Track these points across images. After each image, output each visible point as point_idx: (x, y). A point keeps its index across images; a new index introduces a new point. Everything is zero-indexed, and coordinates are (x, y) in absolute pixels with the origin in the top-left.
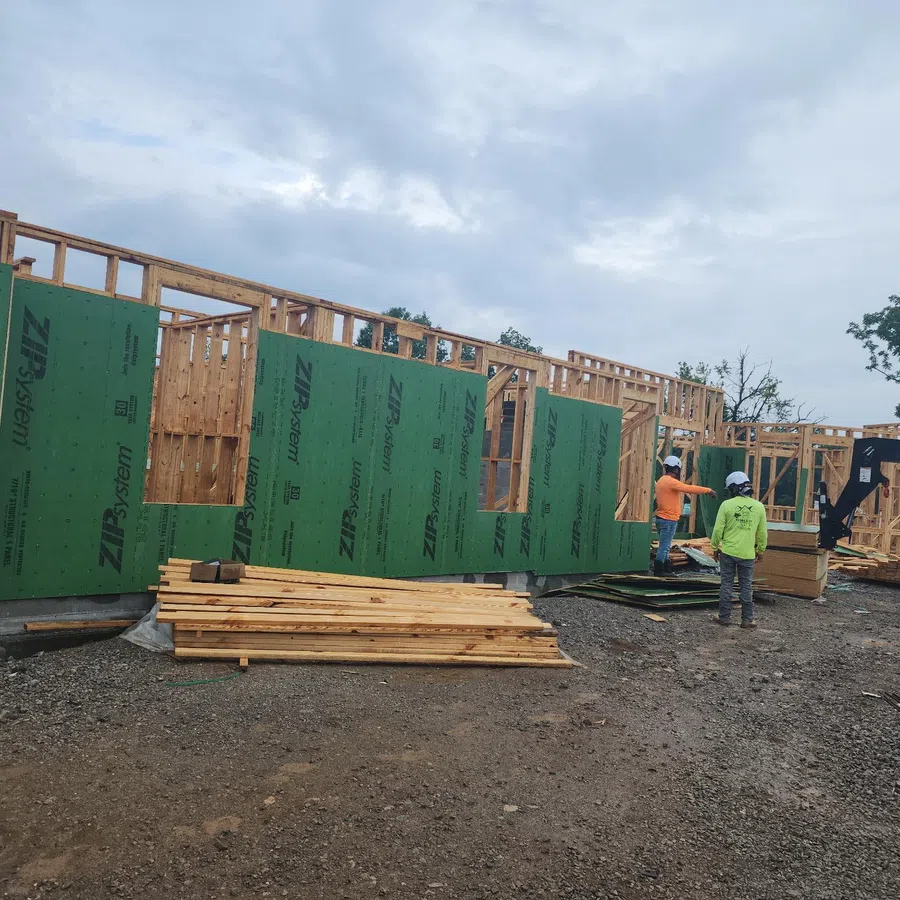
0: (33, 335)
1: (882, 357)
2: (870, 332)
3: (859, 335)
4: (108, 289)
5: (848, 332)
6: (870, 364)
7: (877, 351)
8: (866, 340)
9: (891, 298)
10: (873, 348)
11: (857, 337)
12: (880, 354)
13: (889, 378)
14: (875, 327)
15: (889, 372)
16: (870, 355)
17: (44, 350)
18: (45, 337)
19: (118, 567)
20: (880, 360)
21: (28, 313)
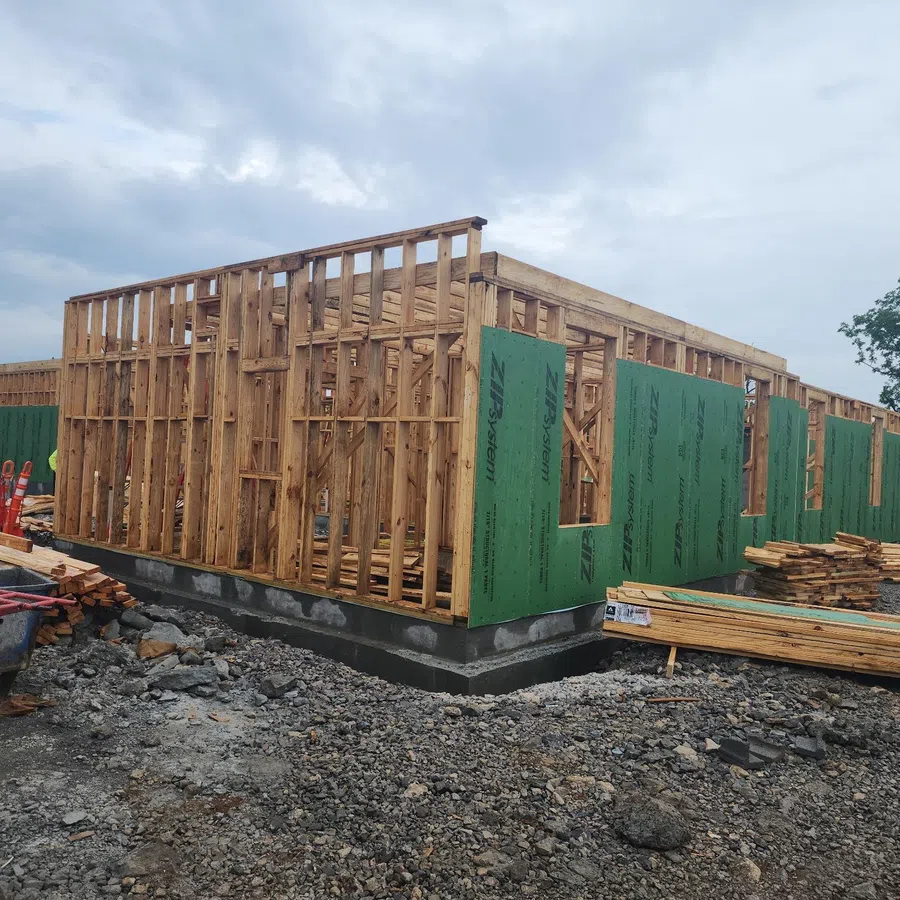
1: (869, 352)
2: (858, 331)
3: (849, 334)
5: (839, 331)
6: (858, 358)
7: (864, 347)
8: (854, 338)
9: (877, 302)
10: (860, 344)
11: (847, 335)
12: (867, 350)
13: (875, 370)
14: (863, 327)
15: (875, 366)
16: (859, 350)
20: (867, 355)
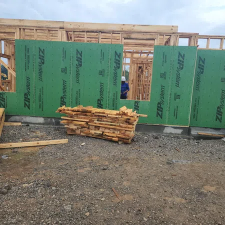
0: (201, 63)
4: (220, 48)
17: (203, 66)
18: (204, 63)
19: (221, 122)
21: (200, 58)
